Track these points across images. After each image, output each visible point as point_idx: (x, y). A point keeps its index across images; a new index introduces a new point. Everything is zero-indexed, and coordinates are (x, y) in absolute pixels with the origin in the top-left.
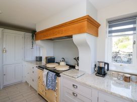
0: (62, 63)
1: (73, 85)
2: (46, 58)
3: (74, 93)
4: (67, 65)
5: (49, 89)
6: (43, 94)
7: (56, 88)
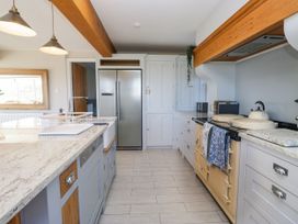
0: (256, 115)
1: (275, 166)
2: (216, 103)
3: (275, 189)
4: (270, 119)
5: (214, 165)
6: (203, 176)
7: (229, 167)
